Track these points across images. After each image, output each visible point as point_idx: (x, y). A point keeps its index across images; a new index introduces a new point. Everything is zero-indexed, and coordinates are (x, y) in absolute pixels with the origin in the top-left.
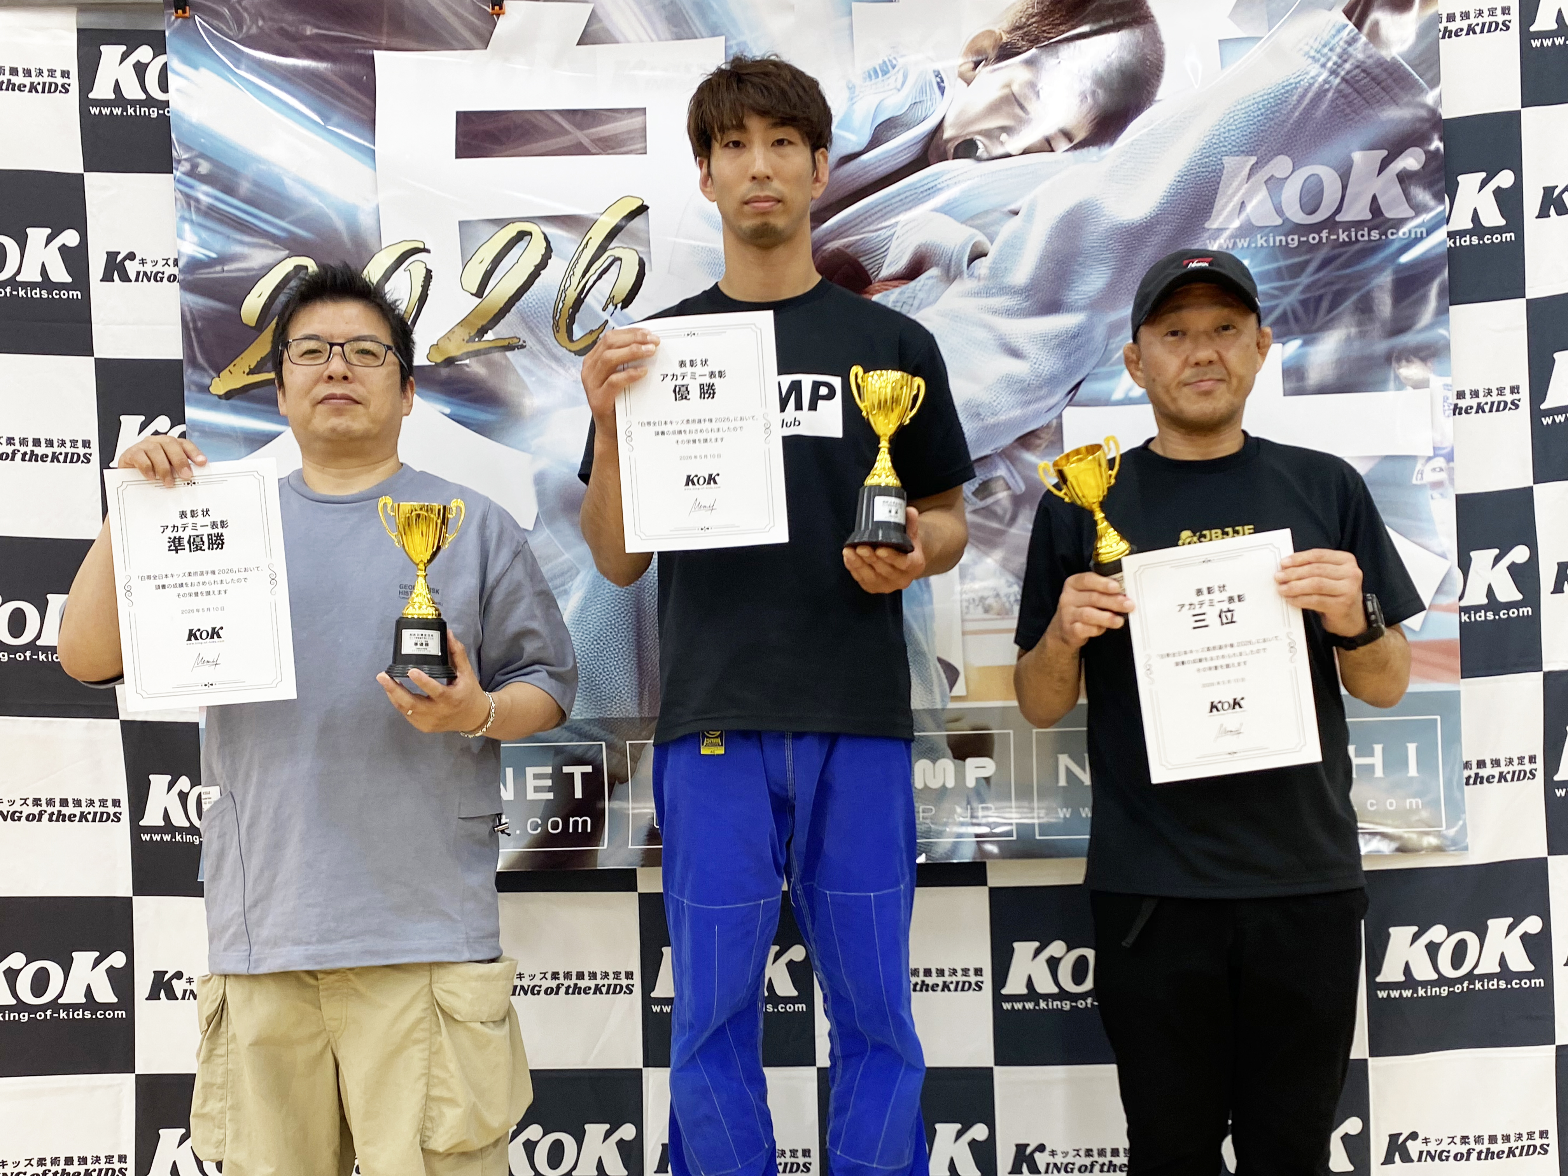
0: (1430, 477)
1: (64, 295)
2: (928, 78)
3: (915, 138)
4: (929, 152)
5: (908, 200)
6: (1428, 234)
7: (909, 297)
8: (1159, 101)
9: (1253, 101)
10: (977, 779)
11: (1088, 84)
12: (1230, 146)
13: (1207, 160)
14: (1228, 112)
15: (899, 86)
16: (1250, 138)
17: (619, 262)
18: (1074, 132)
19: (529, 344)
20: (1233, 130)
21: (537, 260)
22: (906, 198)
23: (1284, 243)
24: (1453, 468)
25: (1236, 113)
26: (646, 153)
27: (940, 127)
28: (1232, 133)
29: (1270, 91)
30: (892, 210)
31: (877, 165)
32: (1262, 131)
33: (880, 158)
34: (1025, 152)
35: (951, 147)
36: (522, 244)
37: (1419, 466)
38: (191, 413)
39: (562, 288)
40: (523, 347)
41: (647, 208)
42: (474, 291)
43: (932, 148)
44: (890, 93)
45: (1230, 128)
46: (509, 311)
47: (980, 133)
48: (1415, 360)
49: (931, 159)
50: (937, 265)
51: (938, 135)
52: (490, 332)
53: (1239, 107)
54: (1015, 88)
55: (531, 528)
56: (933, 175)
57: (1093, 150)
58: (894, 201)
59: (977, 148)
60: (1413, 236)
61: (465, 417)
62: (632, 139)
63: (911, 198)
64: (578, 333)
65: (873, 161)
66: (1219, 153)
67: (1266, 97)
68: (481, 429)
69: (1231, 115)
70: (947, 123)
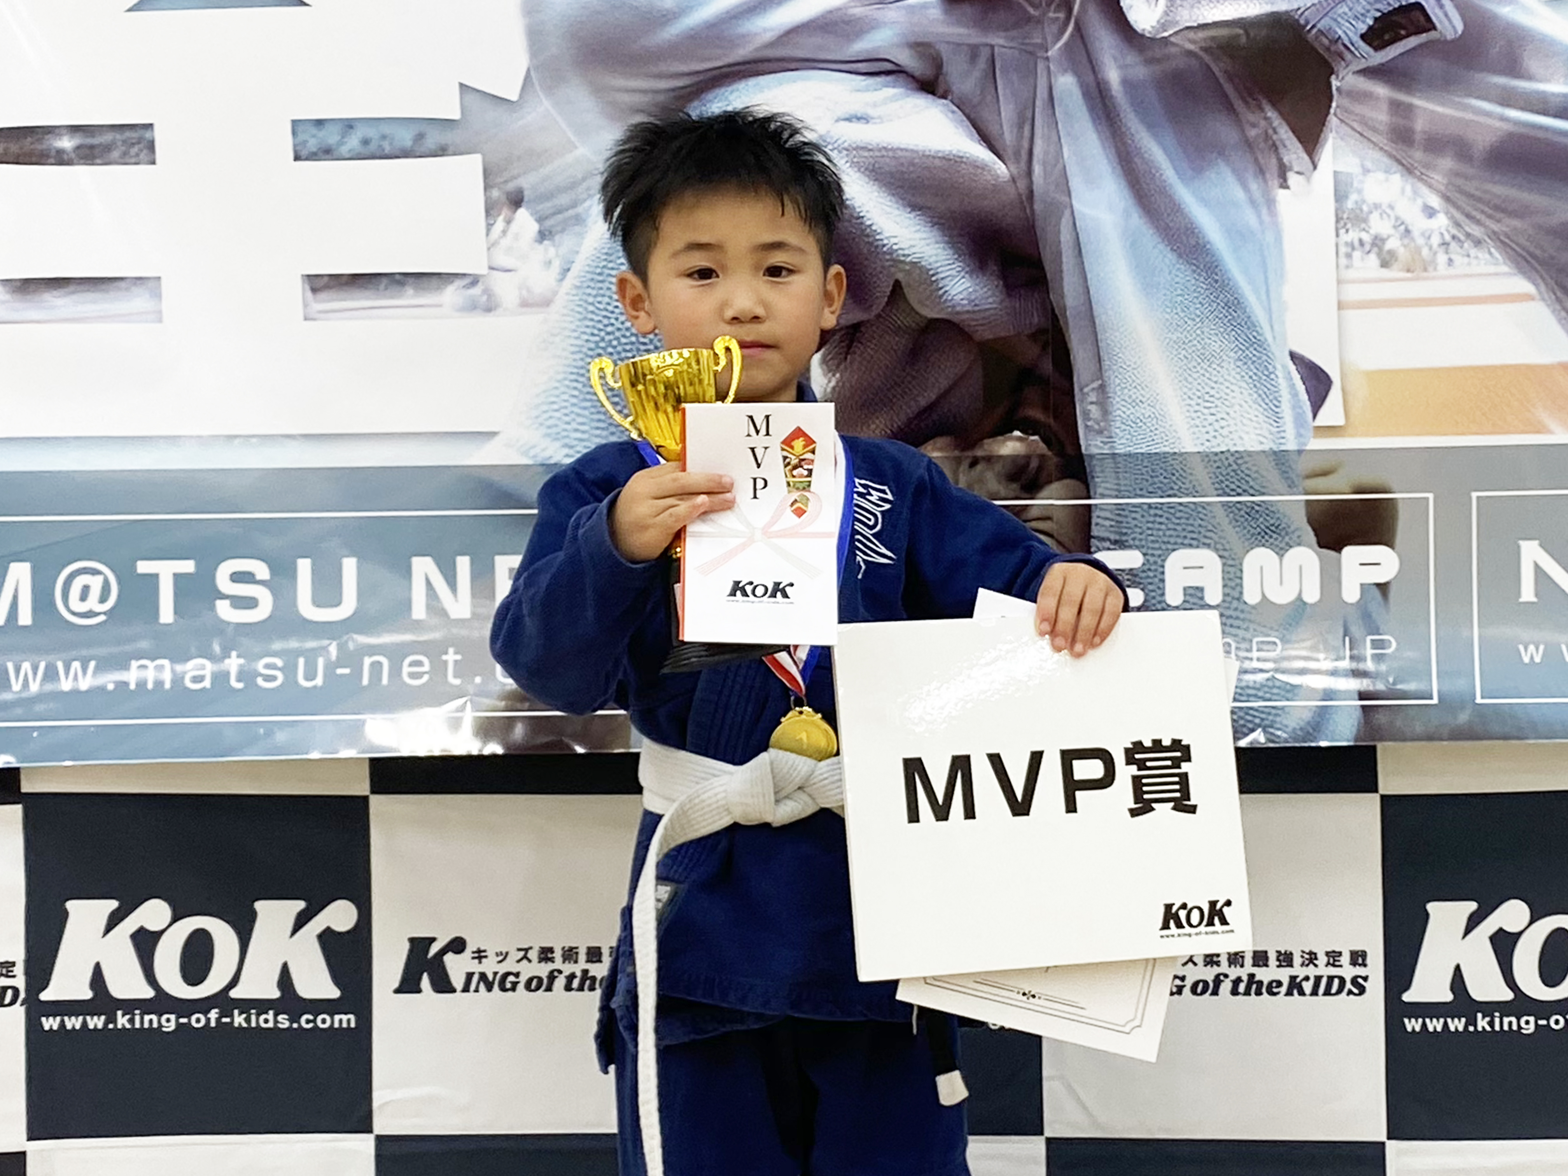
10: (1363, 587)
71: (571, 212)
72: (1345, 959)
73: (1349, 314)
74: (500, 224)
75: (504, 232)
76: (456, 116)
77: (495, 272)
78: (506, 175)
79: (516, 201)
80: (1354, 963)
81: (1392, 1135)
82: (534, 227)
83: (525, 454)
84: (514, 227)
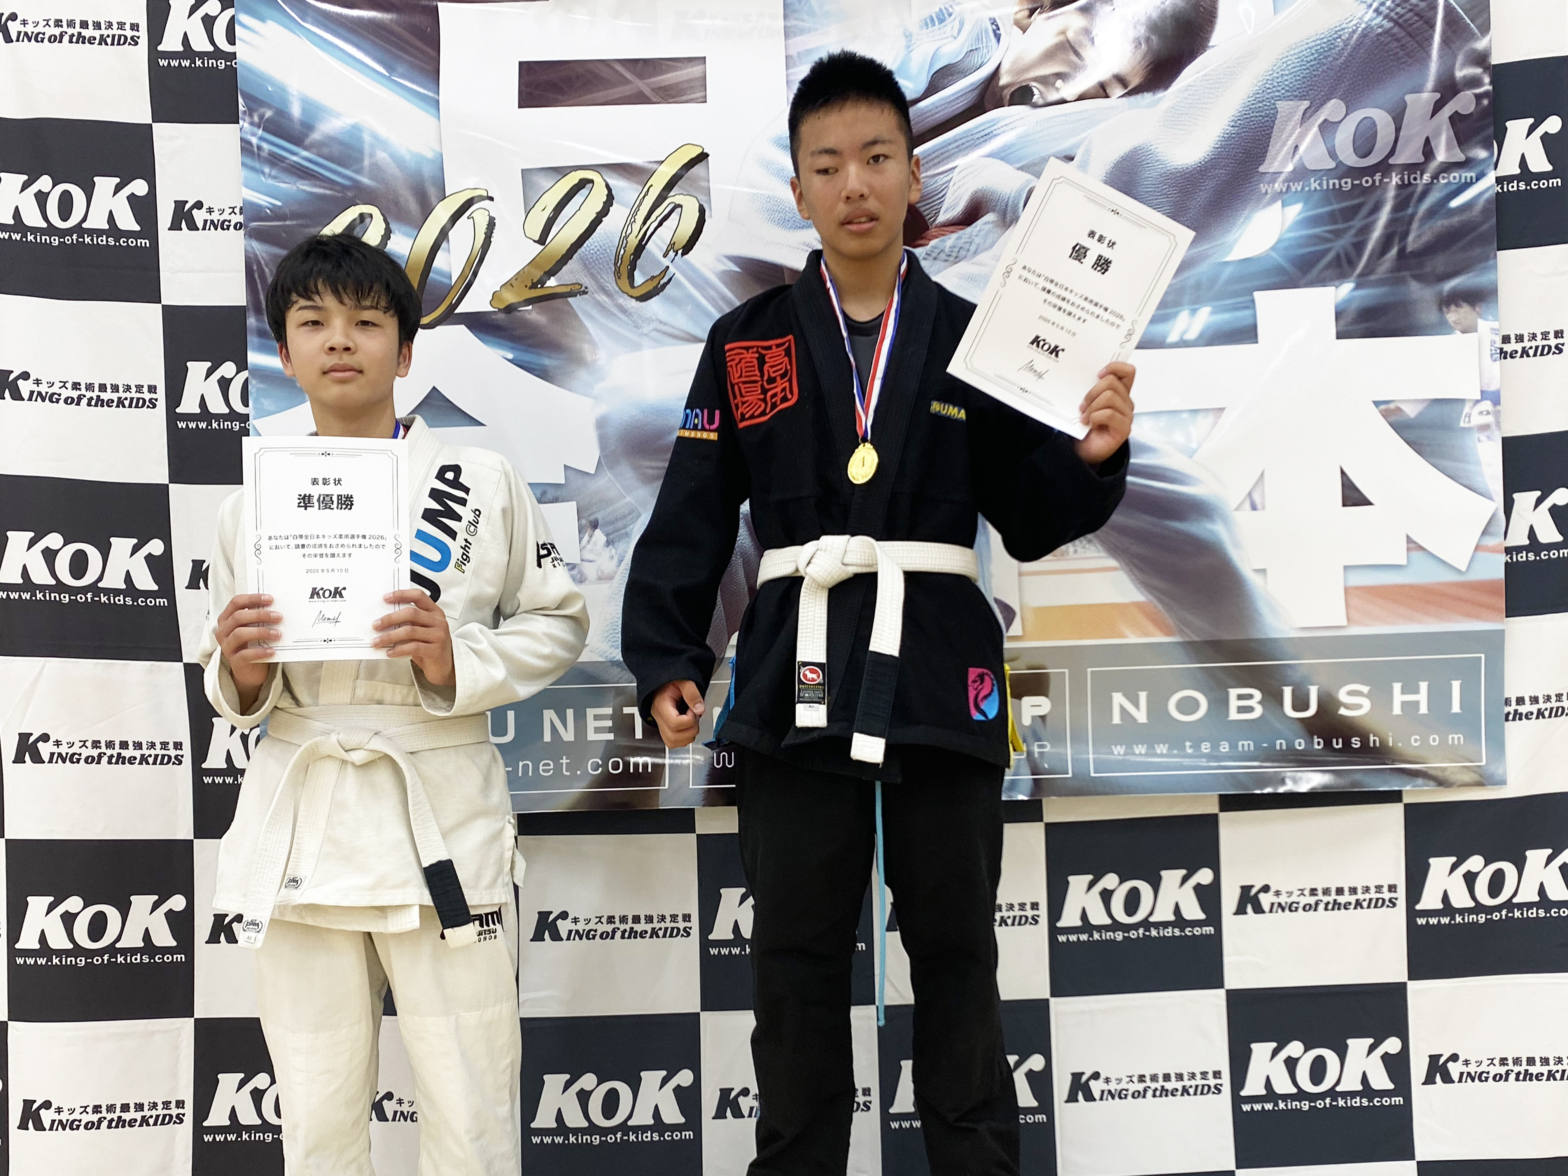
0: (1477, 420)
1: (132, 242)
2: (983, 26)
3: (972, 84)
4: (986, 97)
5: (964, 146)
6: (1478, 180)
7: (965, 243)
8: (1213, 46)
9: (1307, 46)
10: (1033, 718)
11: (1142, 30)
12: (1283, 91)
13: (1261, 105)
14: (1280, 57)
15: (955, 34)
16: (1304, 83)
17: (679, 210)
18: (1129, 78)
19: (590, 289)
20: (1287, 75)
21: (599, 208)
22: (963, 144)
23: (1337, 187)
24: (1499, 412)
25: (1290, 58)
26: (705, 102)
27: (996, 74)
28: (1286, 78)
29: (1322, 36)
30: (949, 157)
31: (934, 112)
32: (1315, 76)
33: (938, 104)
34: (1081, 98)
35: (1007, 93)
36: (584, 192)
37: (1467, 410)
38: (254, 358)
39: (624, 234)
40: (585, 293)
41: (707, 155)
42: (537, 238)
43: (988, 93)
44: (945, 41)
45: (1283, 73)
46: (571, 258)
47: (1035, 79)
48: (1465, 305)
49: (988, 106)
50: (994, 211)
51: (993, 82)
52: (552, 278)
53: (1292, 52)
54: (1070, 35)
55: (593, 472)
56: (989, 122)
57: (1147, 97)
58: (951, 147)
59: (1033, 95)
60: (1463, 181)
61: (529, 362)
62: (692, 88)
63: (968, 144)
64: (639, 279)
65: (931, 108)
66: (1272, 98)
67: (1318, 42)
68: (543, 374)
69: (1284, 60)
70: (1003, 70)
71: (623, 531)
72: (1028, 907)
73: (1025, 579)
74: (586, 538)
75: (589, 542)
76: (563, 482)
77: (584, 563)
78: (589, 512)
79: (595, 525)
80: (1032, 909)
81: (1053, 995)
82: (605, 539)
83: (601, 656)
84: (593, 539)
